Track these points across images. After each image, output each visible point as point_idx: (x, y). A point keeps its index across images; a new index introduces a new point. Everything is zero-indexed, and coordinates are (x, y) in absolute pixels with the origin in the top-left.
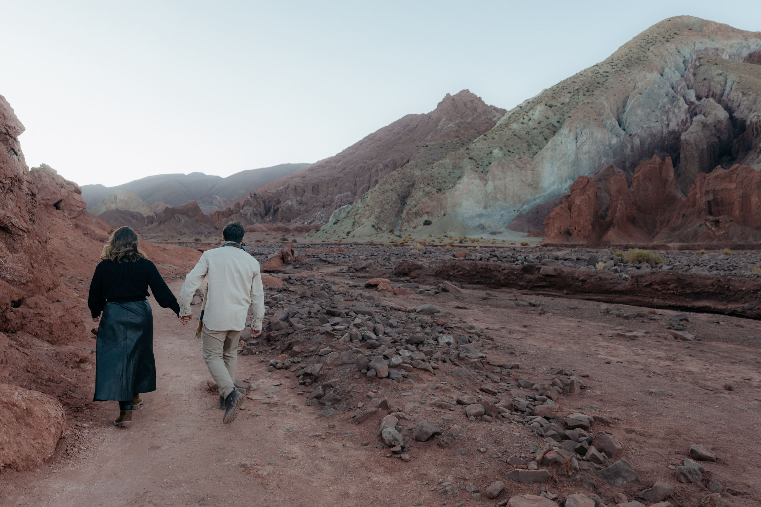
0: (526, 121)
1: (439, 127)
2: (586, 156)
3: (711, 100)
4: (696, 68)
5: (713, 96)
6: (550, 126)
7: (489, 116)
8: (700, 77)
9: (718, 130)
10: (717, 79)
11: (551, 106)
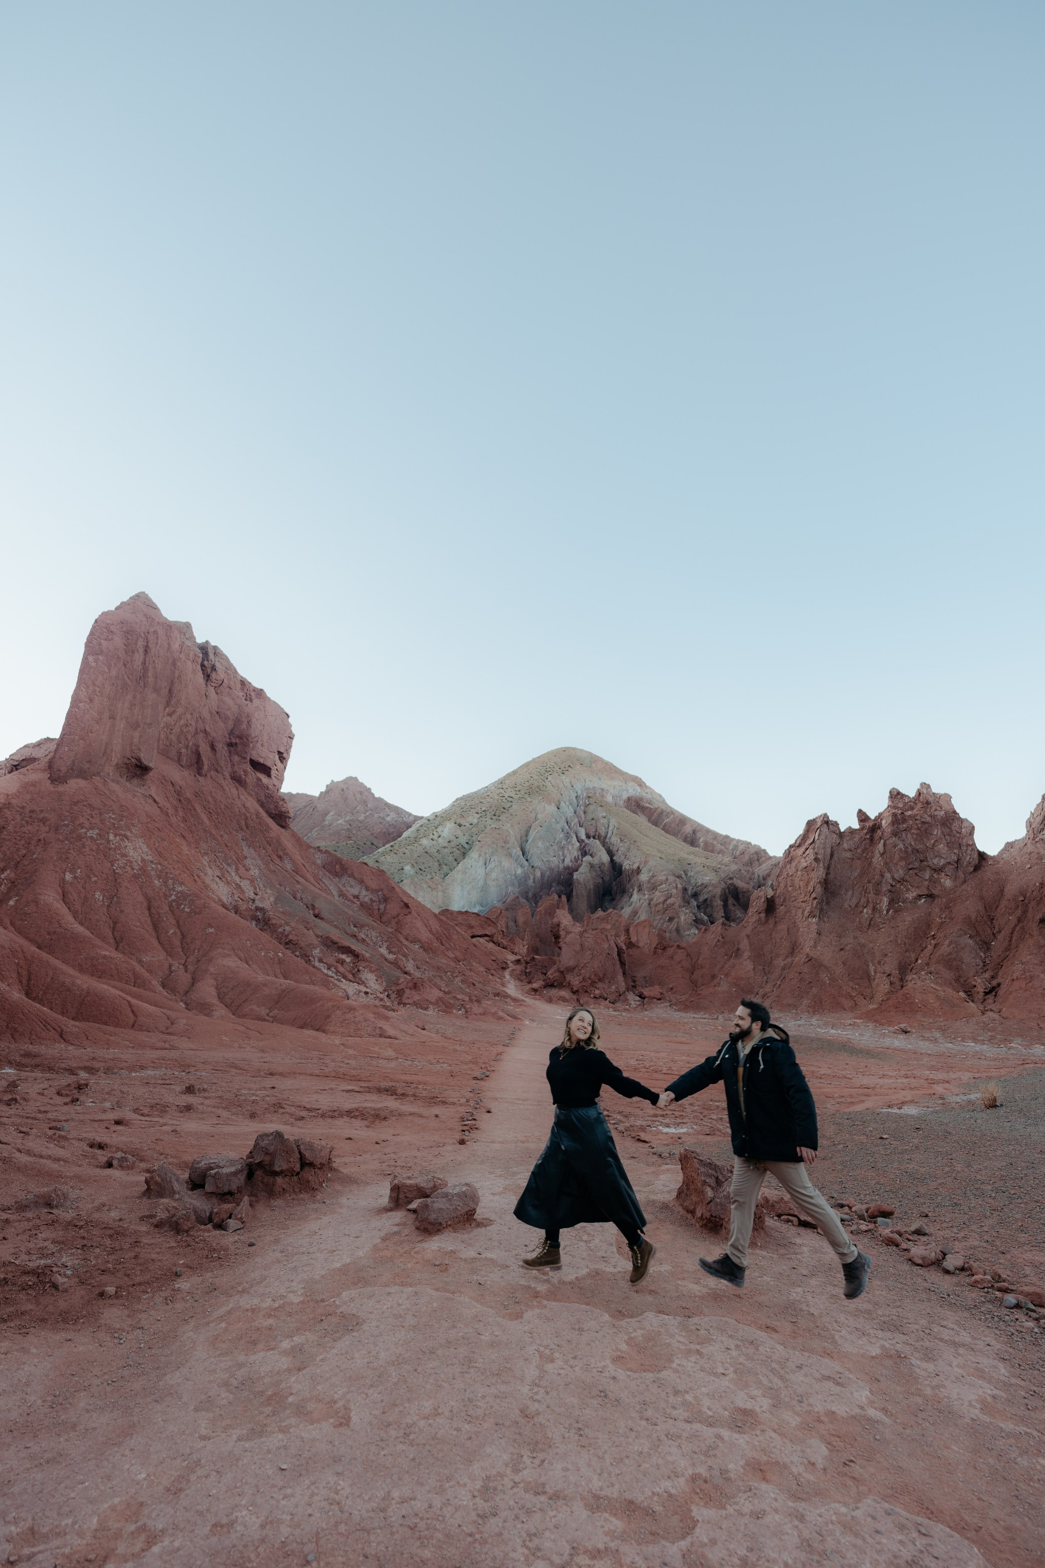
0: (435, 837)
1: (327, 823)
2: (494, 883)
3: (597, 841)
4: (587, 806)
5: (599, 837)
6: (460, 847)
7: (381, 815)
8: (590, 816)
9: (602, 871)
10: (602, 821)
11: (460, 825)
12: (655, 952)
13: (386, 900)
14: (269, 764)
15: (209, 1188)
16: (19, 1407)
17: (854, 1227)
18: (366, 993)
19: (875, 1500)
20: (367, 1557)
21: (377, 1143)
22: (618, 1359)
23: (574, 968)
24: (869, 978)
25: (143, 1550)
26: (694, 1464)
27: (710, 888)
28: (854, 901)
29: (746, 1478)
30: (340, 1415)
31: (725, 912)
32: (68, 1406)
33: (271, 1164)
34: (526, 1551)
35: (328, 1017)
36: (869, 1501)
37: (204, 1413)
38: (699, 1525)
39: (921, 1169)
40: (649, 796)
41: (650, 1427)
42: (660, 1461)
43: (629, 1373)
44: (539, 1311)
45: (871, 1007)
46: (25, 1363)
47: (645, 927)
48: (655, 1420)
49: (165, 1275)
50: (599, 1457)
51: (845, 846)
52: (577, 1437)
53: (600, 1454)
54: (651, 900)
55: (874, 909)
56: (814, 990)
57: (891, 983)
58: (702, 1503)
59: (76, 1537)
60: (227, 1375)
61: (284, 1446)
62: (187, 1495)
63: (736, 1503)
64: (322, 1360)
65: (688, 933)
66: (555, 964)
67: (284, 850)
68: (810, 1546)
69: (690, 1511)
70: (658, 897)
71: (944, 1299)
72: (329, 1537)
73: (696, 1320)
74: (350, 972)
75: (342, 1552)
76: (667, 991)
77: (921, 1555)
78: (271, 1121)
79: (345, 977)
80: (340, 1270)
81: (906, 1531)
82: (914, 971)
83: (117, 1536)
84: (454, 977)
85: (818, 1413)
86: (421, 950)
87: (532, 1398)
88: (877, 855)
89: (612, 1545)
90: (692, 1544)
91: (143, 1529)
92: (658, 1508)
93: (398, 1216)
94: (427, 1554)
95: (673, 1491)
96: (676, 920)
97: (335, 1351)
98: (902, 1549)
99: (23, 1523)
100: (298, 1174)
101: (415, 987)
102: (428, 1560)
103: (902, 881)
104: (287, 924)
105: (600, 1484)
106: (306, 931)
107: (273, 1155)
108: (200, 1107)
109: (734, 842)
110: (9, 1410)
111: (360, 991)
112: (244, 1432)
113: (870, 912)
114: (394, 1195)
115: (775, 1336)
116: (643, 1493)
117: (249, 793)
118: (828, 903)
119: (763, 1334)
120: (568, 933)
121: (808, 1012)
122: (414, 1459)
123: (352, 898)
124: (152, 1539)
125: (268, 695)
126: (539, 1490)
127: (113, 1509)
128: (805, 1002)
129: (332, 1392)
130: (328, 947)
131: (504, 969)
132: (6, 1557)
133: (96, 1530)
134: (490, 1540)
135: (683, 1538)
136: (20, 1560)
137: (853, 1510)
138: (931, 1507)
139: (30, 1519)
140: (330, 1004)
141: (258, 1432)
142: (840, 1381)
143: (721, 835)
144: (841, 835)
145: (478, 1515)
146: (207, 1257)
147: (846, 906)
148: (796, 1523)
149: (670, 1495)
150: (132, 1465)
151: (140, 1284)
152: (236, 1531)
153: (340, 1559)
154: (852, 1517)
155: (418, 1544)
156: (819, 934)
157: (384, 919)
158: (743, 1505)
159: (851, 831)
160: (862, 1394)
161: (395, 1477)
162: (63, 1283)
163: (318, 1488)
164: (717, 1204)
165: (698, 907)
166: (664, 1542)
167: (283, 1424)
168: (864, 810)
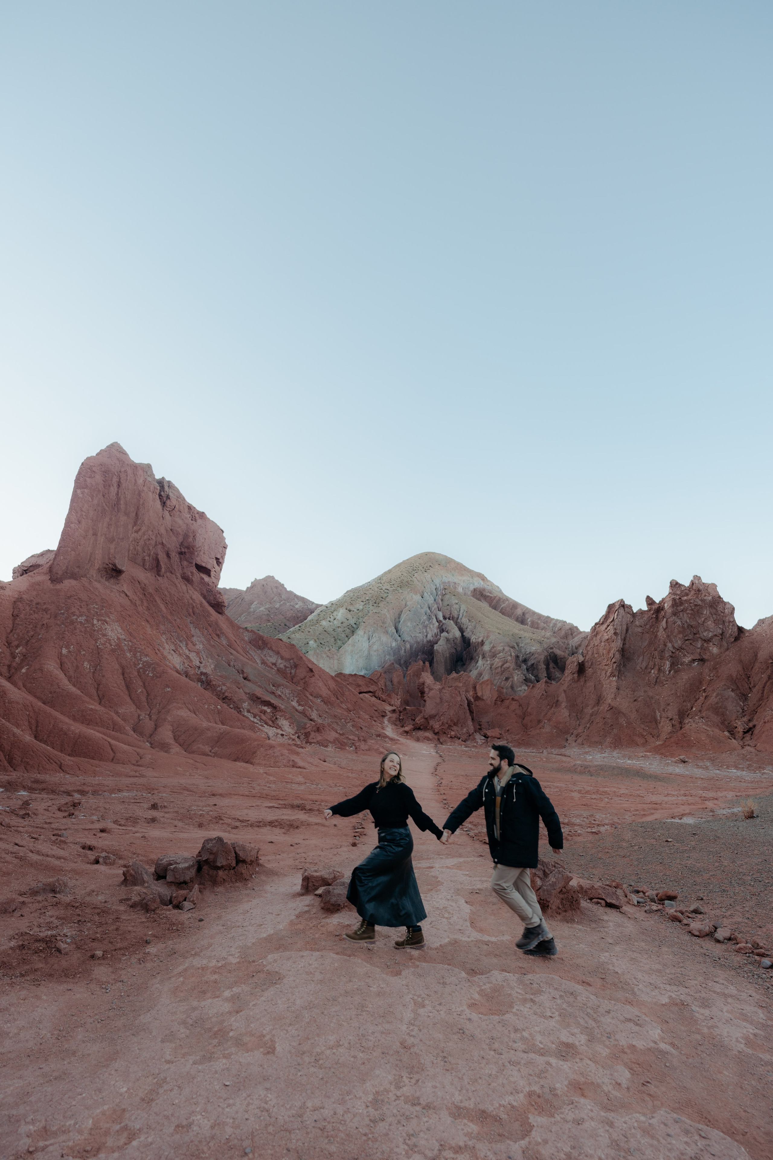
0: (332, 620)
1: (252, 610)
2: (375, 653)
3: (452, 621)
4: (443, 595)
5: (453, 619)
6: (350, 627)
7: (292, 603)
8: (446, 603)
9: (455, 644)
10: (455, 606)
11: (350, 611)
12: (495, 704)
13: (296, 666)
14: (209, 567)
15: (169, 878)
16: (34, 1038)
17: (647, 908)
18: (282, 735)
19: (666, 1111)
20: (289, 1151)
21: (291, 845)
22: (472, 1006)
23: (435, 716)
24: (656, 721)
25: (126, 1144)
26: (530, 1084)
27: (536, 656)
28: (644, 665)
29: (569, 1094)
30: (268, 1045)
31: (547, 673)
32: (69, 1038)
33: (215, 861)
34: (406, 1147)
35: (254, 753)
36: (662, 1112)
37: (168, 1044)
38: (535, 1129)
39: (697, 864)
40: (489, 588)
41: (497, 1056)
42: (505, 1081)
43: (480, 1016)
44: (413, 969)
45: (658, 743)
46: (38, 1007)
47: (488, 684)
48: (500, 1051)
49: (139, 942)
50: (459, 1078)
51: (637, 623)
52: (442, 1063)
53: (460, 1076)
54: (492, 665)
55: (659, 670)
56: (615, 731)
57: (673, 725)
58: (536, 1113)
59: (77, 1134)
60: (185, 1016)
61: (227, 1068)
62: (157, 1104)
63: (562, 1113)
64: (254, 1005)
65: (520, 689)
66: (421, 712)
67: (221, 630)
68: (618, 1145)
69: (528, 1118)
70: (497, 662)
71: (716, 962)
72: (261, 1135)
73: (530, 976)
74: (270, 719)
75: (270, 1147)
76: (505, 733)
77: (702, 1153)
78: (214, 830)
79: (266, 723)
80: (266, 939)
81: (690, 1135)
82: (690, 716)
83: (107, 1133)
84: (347, 723)
85: (623, 1046)
86: (322, 703)
87: (408, 1034)
88: (661, 630)
89: (470, 1143)
90: (530, 1143)
91: (125, 1128)
92: (504, 1116)
93: (308, 899)
94: (333, 1148)
95: (515, 1104)
96: (511, 679)
97: (263, 999)
98: (687, 1148)
99: (38, 1123)
100: (234, 868)
101: (318, 730)
102: (334, 1153)
103: (680, 649)
104: (224, 684)
105: (460, 1098)
106: (237, 689)
107: (215, 854)
108: (162, 819)
109: (554, 621)
110: (27, 1041)
111: (278, 734)
112: (198, 1058)
113: (656, 672)
114: (305, 883)
115: (589, 988)
116: (492, 1105)
117: (195, 589)
118: (624, 666)
119: (580, 987)
120: (431, 689)
121: (611, 747)
122: (322, 1079)
123: (271, 665)
124: (132, 1136)
125: (208, 516)
126: (415, 1102)
127: (103, 1113)
128: (608, 740)
129: (261, 1029)
130: (254, 701)
131: (383, 716)
132: (26, 1148)
133: (91, 1129)
134: (379, 1139)
135: (523, 1138)
136: (36, 1150)
137: (650, 1119)
138: (708, 1117)
139: (43, 1121)
140: (256, 743)
141: (208, 1058)
142: (638, 1022)
143: (544, 616)
144: (634, 615)
145: (370, 1120)
146: (169, 929)
147: (638, 668)
148: (607, 1128)
149: (513, 1107)
150: (117, 1081)
151: (120, 949)
152: (193, 1131)
153: (269, 1152)
154: (649, 1124)
155: (326, 1141)
156: (618, 689)
157: (294, 681)
158: (567, 1114)
159: (641, 612)
160: (655, 1032)
161: (309, 1092)
162: (65, 948)
163: (253, 1099)
164: (544, 890)
165: (527, 669)
166: (508, 1142)
167: (226, 1052)
168: (651, 596)
